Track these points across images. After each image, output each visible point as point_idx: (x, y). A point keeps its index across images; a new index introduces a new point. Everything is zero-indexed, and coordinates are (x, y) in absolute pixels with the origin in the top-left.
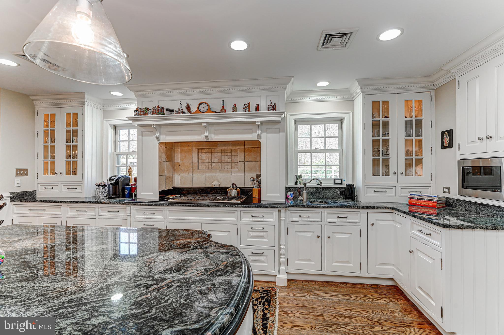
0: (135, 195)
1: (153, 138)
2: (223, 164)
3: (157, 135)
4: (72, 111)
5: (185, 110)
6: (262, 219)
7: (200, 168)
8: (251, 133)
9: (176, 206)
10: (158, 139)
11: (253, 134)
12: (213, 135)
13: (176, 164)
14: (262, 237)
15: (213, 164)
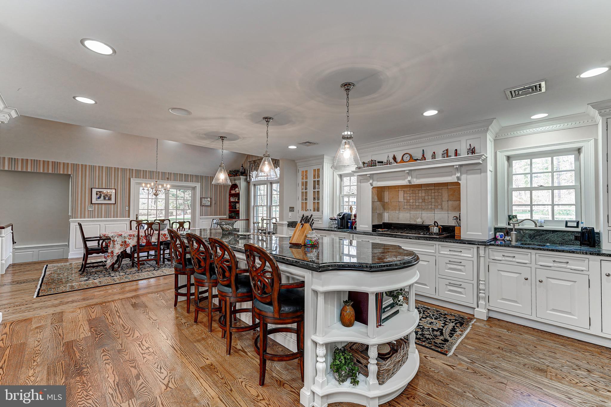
0: (355, 228)
1: (369, 184)
2: (426, 204)
3: (371, 181)
4: (316, 168)
5: (392, 161)
6: (460, 254)
7: (406, 207)
8: (451, 175)
9: (385, 236)
10: (371, 185)
11: (453, 176)
12: (415, 180)
13: (385, 203)
14: (460, 270)
15: (417, 204)
